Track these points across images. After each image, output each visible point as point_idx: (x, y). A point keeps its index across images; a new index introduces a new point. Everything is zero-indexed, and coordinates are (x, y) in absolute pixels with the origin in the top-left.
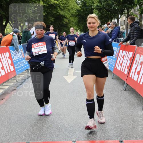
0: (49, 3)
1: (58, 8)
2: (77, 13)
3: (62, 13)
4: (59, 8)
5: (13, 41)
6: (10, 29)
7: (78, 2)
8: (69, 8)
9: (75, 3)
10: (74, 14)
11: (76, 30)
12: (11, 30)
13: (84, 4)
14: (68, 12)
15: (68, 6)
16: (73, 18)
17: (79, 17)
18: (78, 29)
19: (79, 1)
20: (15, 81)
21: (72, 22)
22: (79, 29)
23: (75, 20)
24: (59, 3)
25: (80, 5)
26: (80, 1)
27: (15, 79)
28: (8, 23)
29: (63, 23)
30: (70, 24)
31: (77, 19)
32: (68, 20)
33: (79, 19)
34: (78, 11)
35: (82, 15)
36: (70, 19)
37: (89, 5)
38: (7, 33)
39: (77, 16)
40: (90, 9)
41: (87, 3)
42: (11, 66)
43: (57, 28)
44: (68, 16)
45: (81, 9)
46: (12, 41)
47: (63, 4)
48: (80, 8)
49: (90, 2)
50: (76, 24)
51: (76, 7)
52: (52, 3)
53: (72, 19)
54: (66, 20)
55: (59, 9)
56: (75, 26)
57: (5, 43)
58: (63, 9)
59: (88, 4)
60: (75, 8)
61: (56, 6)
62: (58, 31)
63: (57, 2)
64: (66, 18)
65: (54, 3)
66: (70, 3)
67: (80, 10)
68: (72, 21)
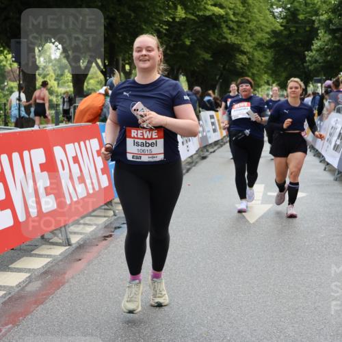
0: (201, 13)
1: (224, 25)
2: (273, 40)
3: (233, 39)
4: (227, 26)
5: (105, 110)
6: (97, 80)
7: (276, 10)
8: (252, 25)
9: (268, 12)
10: (264, 41)
11: (269, 85)
12: (98, 82)
13: (292, 16)
14: (249, 38)
15: (249, 22)
16: (261, 53)
17: (277, 49)
18: (273, 83)
19: (277, 8)
20: (111, 213)
21: (257, 63)
22: (277, 81)
23: (266, 57)
24: (227, 14)
25: (282, 18)
26: (280, 9)
27: (110, 209)
28: (94, 64)
29: (234, 65)
30: (252, 70)
31: (270, 54)
32: (249, 59)
33: (277, 56)
34: (275, 33)
35: (286, 44)
36: (253, 55)
37: (306, 18)
38: (89, 90)
39: (271, 47)
40: (308, 29)
41: (299, 15)
42: (103, 174)
43: (218, 77)
44: (247, 47)
45: (282, 28)
46: (102, 110)
47: (238, 14)
48: (281, 26)
49: (309, 10)
50: (269, 69)
51: (272, 23)
52: (208, 13)
53: (258, 55)
54: (244, 58)
55: (225, 30)
56: (266, 73)
57: (84, 115)
58: (236, 28)
59: (301, 17)
60: (266, 27)
61: (218, 21)
62: (221, 87)
63: (222, 12)
64: (244, 53)
65: (214, 14)
66: (254, 13)
67: (281, 31)
68: (259, 61)
